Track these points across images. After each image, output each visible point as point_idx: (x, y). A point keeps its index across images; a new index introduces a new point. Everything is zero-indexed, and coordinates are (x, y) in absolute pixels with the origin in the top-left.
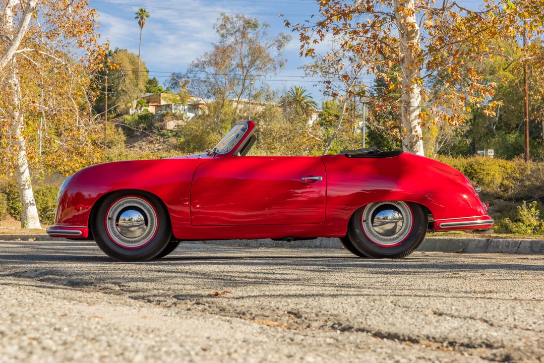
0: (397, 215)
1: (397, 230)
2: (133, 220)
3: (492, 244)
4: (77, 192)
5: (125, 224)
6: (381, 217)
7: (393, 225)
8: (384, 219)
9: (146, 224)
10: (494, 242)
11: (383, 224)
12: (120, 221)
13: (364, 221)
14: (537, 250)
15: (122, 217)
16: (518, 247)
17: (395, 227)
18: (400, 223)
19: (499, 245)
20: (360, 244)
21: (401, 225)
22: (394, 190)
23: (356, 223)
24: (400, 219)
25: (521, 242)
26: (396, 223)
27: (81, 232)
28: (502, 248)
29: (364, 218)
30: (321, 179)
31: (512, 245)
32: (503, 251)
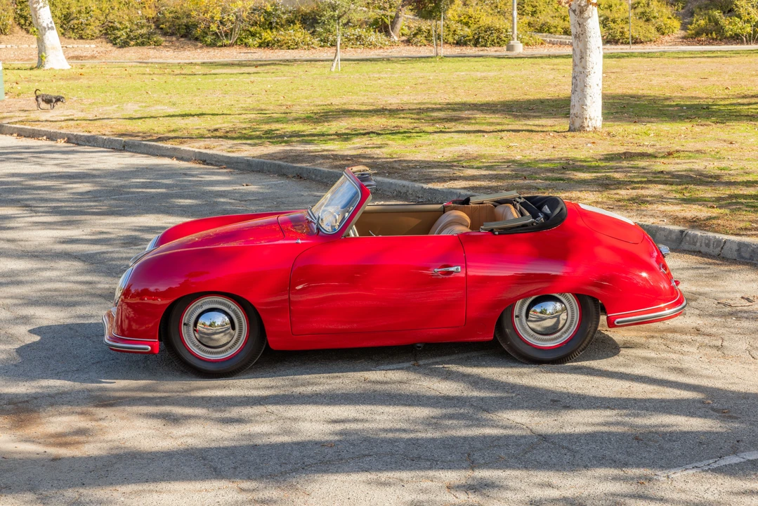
0: (558, 306)
1: (560, 326)
2: (216, 325)
3: (688, 238)
4: (143, 288)
5: (205, 330)
6: (538, 310)
7: (555, 320)
8: (541, 312)
9: (233, 328)
10: (689, 236)
11: (542, 319)
12: (198, 325)
13: (517, 316)
14: (747, 256)
15: (201, 321)
16: (722, 248)
17: (558, 322)
18: (563, 316)
19: (697, 242)
20: (512, 347)
21: (565, 317)
22: (554, 273)
23: (506, 322)
24: (562, 310)
25: (725, 242)
26: (558, 317)
27: (150, 348)
28: (701, 246)
29: (516, 312)
30: (460, 270)
31: (714, 244)
32: (702, 250)
